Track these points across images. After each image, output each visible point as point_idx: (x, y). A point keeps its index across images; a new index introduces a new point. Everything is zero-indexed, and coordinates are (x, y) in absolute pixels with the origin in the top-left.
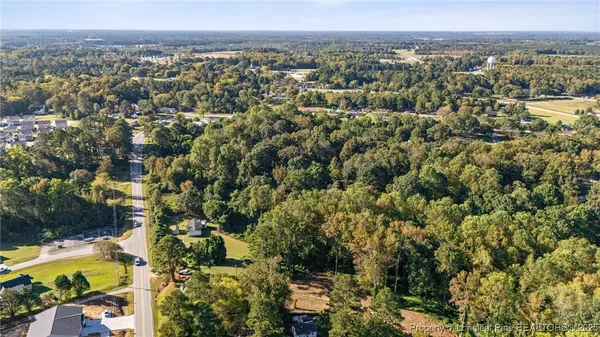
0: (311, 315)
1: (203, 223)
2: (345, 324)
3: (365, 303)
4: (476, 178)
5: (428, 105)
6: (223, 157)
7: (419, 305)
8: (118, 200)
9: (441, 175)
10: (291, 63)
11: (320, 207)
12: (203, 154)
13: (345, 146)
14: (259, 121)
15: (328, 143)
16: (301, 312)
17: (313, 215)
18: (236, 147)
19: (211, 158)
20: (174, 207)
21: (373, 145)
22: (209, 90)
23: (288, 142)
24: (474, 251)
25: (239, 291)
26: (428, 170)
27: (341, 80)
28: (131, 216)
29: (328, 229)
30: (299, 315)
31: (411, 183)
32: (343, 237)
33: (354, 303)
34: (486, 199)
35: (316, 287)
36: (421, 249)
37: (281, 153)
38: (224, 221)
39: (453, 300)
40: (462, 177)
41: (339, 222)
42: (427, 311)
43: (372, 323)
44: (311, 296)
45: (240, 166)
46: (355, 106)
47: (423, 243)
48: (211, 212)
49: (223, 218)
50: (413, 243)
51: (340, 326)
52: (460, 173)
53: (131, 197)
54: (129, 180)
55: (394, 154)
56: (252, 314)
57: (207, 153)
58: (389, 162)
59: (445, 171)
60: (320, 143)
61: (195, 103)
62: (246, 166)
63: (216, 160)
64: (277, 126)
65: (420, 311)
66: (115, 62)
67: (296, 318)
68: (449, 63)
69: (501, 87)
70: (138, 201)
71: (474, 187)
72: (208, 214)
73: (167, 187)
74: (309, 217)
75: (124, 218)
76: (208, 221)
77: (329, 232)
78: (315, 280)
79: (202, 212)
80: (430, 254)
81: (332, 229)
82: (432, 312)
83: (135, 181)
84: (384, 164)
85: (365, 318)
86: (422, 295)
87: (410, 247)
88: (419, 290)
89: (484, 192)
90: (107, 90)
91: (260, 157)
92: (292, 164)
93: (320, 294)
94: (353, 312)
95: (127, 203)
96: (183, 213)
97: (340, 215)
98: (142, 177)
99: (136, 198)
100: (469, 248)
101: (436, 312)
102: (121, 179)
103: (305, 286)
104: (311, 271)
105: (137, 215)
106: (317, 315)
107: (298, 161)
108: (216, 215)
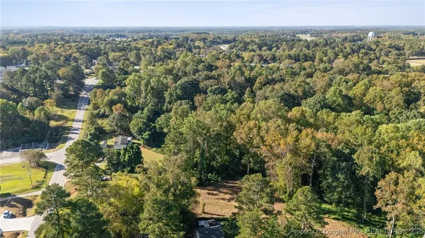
0: (218, 220)
1: (129, 139)
2: (255, 229)
3: (278, 207)
4: (381, 98)
5: (325, 59)
6: (152, 88)
7: (334, 213)
8: (62, 122)
9: (346, 96)
10: (218, 40)
11: (233, 118)
12: (136, 86)
13: (258, 80)
14: (186, 64)
15: (243, 78)
16: (209, 216)
17: (225, 124)
18: (165, 81)
19: (143, 88)
20: (107, 128)
21: (282, 80)
22: (154, 52)
23: (208, 78)
24: (398, 155)
25: (137, 191)
26: (335, 92)
27: (255, 47)
28: (68, 133)
29: (240, 136)
30: (205, 219)
31: (319, 102)
32: (255, 142)
33: (266, 206)
34: (392, 116)
35: (226, 193)
36: (338, 154)
37: (202, 85)
38: (147, 137)
39: (378, 205)
40: (366, 99)
41: (250, 129)
42: (344, 218)
43: (288, 228)
44: (222, 201)
45: (166, 95)
46: (266, 61)
47: (340, 148)
48: (136, 129)
49: (146, 135)
50: (329, 146)
51: (248, 231)
52: (364, 95)
53: (73, 120)
54: (76, 108)
55: (301, 85)
56: (145, 215)
57: (139, 85)
58: (296, 91)
59: (351, 94)
60: (236, 78)
61: (141, 59)
62: (171, 95)
63: (146, 90)
64: (200, 67)
65: (338, 219)
66: (90, 39)
67: (202, 223)
68: (337, 40)
69: (382, 50)
70: (78, 123)
71: (379, 106)
72: (134, 130)
73: (105, 112)
74: (221, 126)
75: (61, 136)
76: (134, 138)
77: (241, 138)
78: (225, 187)
79: (129, 129)
80: (348, 158)
81: (243, 136)
82: (350, 220)
83: (80, 109)
84: (292, 92)
85: (279, 221)
86: (339, 202)
87: (326, 150)
88: (336, 196)
89: (389, 111)
90: (75, 50)
91: (183, 88)
92: (211, 92)
93: (229, 200)
94: (264, 216)
95: (69, 124)
96: (115, 132)
97: (252, 123)
98: (87, 107)
99: (77, 121)
100: (392, 152)
101: (355, 221)
102: (69, 108)
103: (215, 192)
104: (223, 179)
105: (73, 133)
106: (224, 220)
107: (216, 89)
108: (141, 132)
